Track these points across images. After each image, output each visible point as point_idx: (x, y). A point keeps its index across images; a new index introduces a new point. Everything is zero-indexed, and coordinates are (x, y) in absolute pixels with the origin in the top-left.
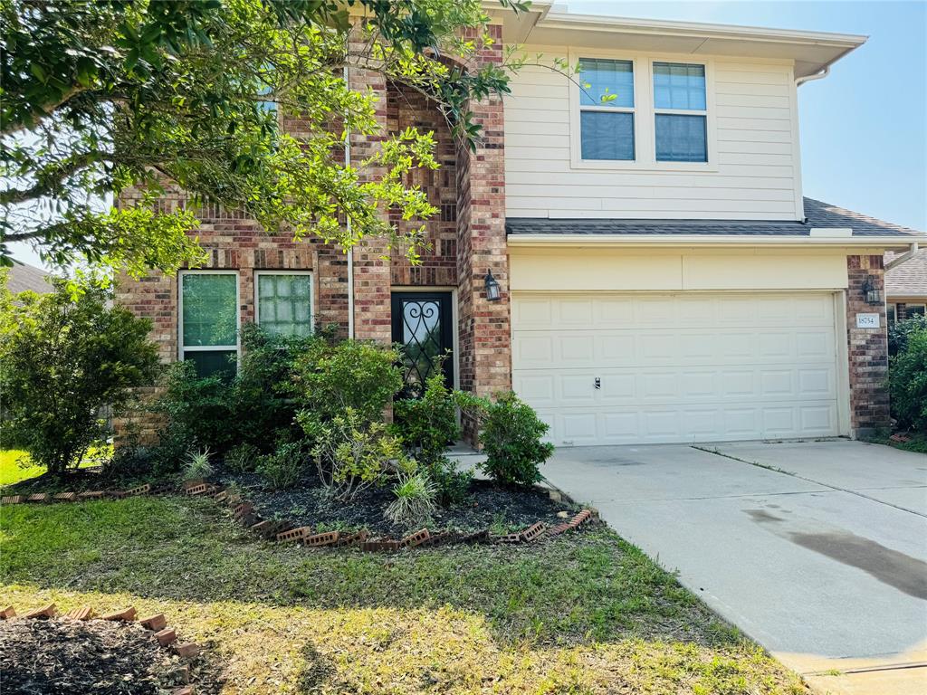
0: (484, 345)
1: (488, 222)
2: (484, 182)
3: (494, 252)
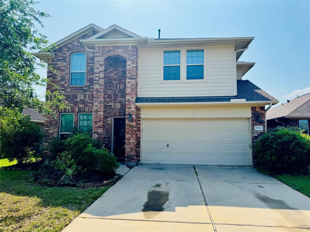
0: (128, 134)
1: (131, 100)
2: (130, 89)
3: (132, 108)
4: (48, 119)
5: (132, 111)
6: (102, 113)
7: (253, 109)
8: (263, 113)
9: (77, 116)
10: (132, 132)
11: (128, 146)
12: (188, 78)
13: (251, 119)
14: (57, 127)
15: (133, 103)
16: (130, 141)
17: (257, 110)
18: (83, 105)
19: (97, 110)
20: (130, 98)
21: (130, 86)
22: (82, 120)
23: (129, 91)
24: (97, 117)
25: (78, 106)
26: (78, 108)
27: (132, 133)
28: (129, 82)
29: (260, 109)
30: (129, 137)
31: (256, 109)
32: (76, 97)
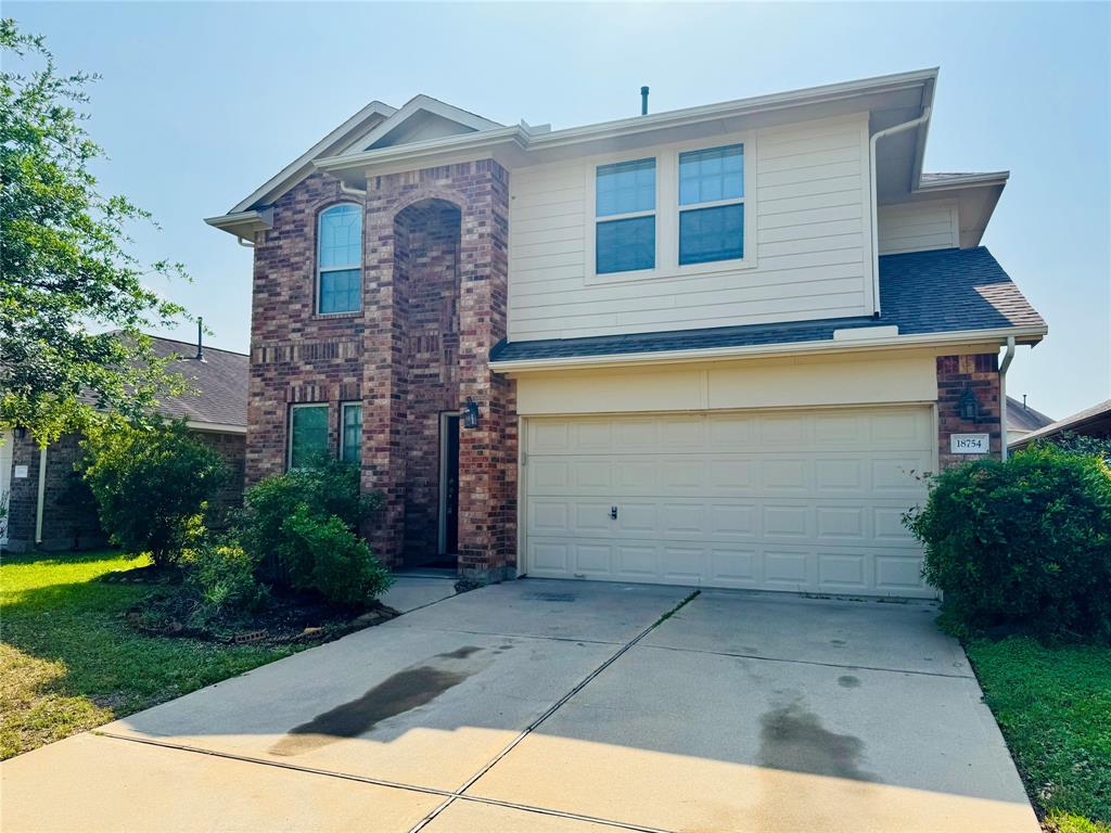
0: (467, 472)
1: (474, 352)
2: (471, 313)
3: (479, 380)
4: (257, 427)
5: (480, 392)
6: (386, 402)
7: (946, 365)
8: (988, 383)
9: (336, 415)
10: (480, 465)
11: (467, 514)
12: (684, 259)
13: (935, 407)
14: (280, 451)
15: (484, 362)
16: (474, 496)
17: (962, 370)
18: (354, 376)
19: (371, 390)
20: (474, 344)
21: (471, 303)
22: (351, 427)
23: (469, 320)
24: (372, 415)
25: (341, 380)
26: (341, 386)
27: (478, 470)
28: (469, 291)
29: (978, 367)
30: (468, 483)
31: (956, 367)
32: (333, 352)
